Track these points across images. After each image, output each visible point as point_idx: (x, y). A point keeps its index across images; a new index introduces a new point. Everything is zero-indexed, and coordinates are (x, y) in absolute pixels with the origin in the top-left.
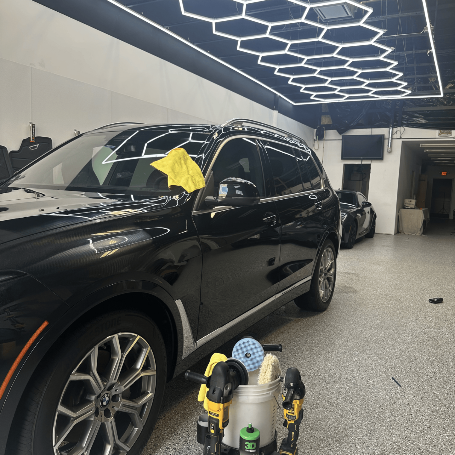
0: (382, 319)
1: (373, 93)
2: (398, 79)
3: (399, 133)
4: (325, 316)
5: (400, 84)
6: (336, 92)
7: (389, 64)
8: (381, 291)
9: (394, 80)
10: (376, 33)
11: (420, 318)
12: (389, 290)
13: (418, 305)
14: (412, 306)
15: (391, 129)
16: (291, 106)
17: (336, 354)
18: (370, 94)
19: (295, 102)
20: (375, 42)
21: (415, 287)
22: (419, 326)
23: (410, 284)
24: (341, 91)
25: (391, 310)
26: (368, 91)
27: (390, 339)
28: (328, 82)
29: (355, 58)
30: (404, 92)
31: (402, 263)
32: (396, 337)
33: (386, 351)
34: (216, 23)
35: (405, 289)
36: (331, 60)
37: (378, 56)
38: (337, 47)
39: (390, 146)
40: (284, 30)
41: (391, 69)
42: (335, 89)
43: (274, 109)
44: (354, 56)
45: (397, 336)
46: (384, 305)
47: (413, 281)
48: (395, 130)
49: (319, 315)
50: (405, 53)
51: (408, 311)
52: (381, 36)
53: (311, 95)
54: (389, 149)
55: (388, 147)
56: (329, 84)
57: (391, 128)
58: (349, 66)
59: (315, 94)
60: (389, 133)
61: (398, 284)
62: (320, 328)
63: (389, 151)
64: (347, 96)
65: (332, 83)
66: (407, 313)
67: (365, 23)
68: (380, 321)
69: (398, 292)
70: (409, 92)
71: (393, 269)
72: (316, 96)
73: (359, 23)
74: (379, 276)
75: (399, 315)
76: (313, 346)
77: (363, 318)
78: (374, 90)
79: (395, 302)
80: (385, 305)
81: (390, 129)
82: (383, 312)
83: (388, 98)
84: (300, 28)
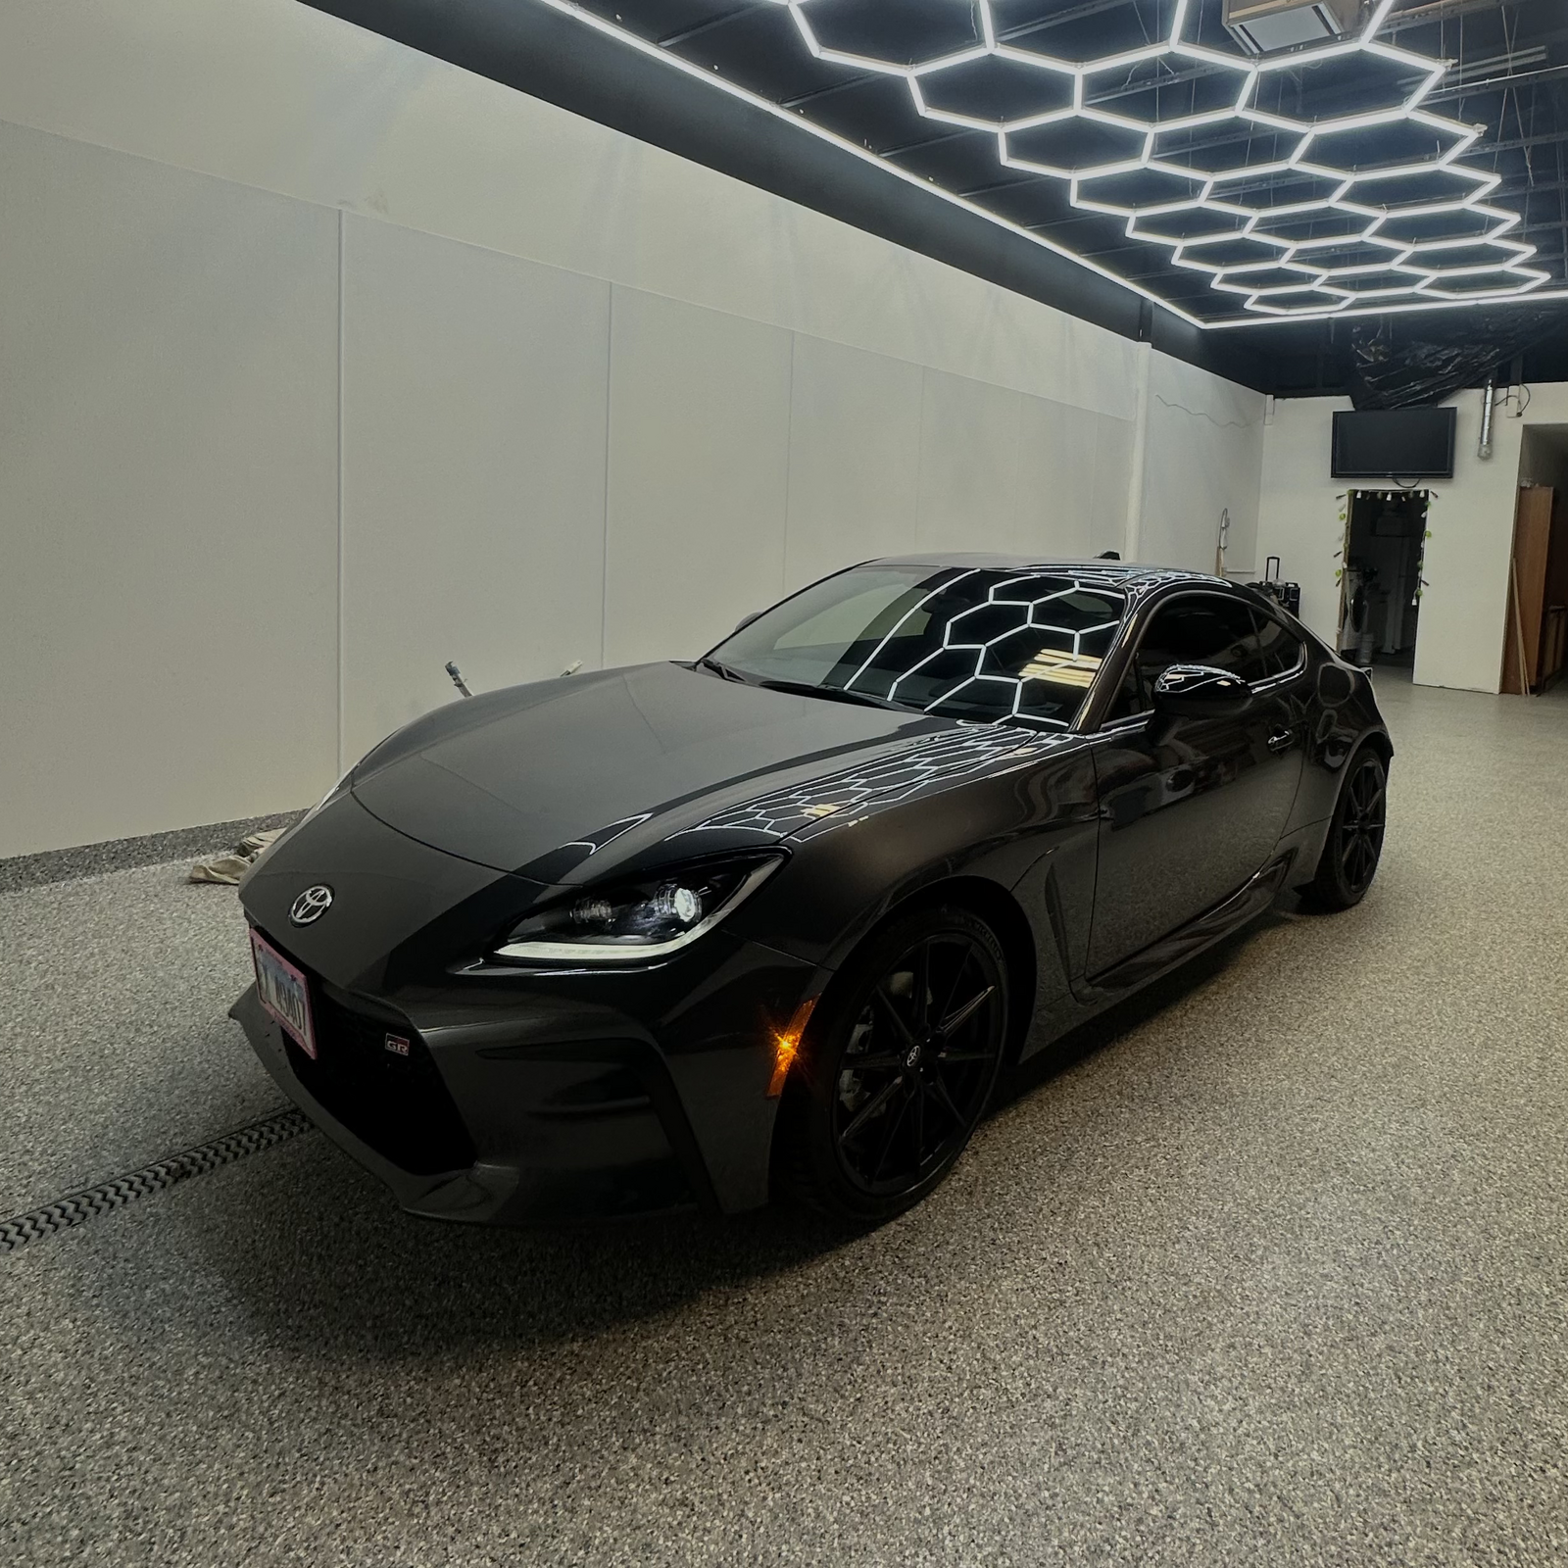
0: (1406, 1048)
1: (1431, 286)
2: (1504, 237)
3: (1513, 402)
4: (1190, 1019)
5: (1511, 254)
6: (1315, 287)
7: (1470, 186)
8: (1421, 912)
9: (1490, 239)
10: (1418, 76)
11: (1557, 1050)
12: (1452, 907)
13: (1552, 985)
14: (1532, 988)
15: (1490, 393)
16: (1194, 332)
17: (1169, 1244)
18: (1418, 289)
19: (1206, 321)
20: (1421, 107)
21: (1549, 896)
22: (1554, 1098)
23: (1534, 881)
24: (1332, 282)
25: (1449, 1000)
26: (1412, 280)
27: (1421, 1167)
28: (1288, 256)
29: (1360, 170)
30: (1526, 280)
31: (1513, 795)
32: (1447, 1153)
33: (1392, 1248)
34: (1010, 136)
35: (1513, 906)
36: (1288, 182)
37: (1432, 159)
38: (1299, 137)
39: (1485, 440)
40: (1126, 90)
41: (1482, 202)
42: (1312, 278)
43: (1138, 339)
44: (1358, 164)
45: (1451, 1152)
46: (1422, 977)
47: (1544, 870)
48: (1502, 393)
49: (1168, 1015)
50: (1525, 143)
51: (1514, 1010)
52: (1438, 87)
53: (1247, 297)
54: (1484, 449)
55: (1481, 442)
56: (1293, 260)
57: (1489, 388)
58: (1345, 198)
59: (1255, 293)
60: (1485, 403)
61: (1491, 879)
62: (1150, 1083)
63: (1483, 454)
64: (1352, 296)
65: (1301, 257)
66: (1509, 1019)
67: (1381, 38)
68: (1394, 1060)
69: (1483, 916)
70: (1544, 277)
71: (1481, 817)
72: (1262, 301)
73: (1357, 41)
74: (1427, 844)
75: (1477, 1030)
76: (1088, 1184)
77: (1330, 1040)
78: (1433, 275)
79: (1468, 964)
80: (1426, 975)
81: (1486, 390)
82: (1415, 1011)
83: (1477, 299)
84: (1172, 79)
